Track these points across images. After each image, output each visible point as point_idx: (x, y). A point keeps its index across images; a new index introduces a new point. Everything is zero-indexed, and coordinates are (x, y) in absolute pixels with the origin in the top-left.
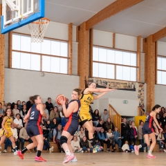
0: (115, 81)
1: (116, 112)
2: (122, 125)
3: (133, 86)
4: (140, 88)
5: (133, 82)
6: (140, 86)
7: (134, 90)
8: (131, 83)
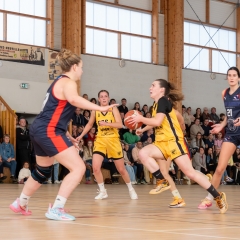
0: (5, 45)
1: (6, 105)
2: (19, 131)
3: (39, 55)
4: (54, 61)
5: (39, 48)
6: (53, 56)
7: (42, 62)
8: (35, 49)
